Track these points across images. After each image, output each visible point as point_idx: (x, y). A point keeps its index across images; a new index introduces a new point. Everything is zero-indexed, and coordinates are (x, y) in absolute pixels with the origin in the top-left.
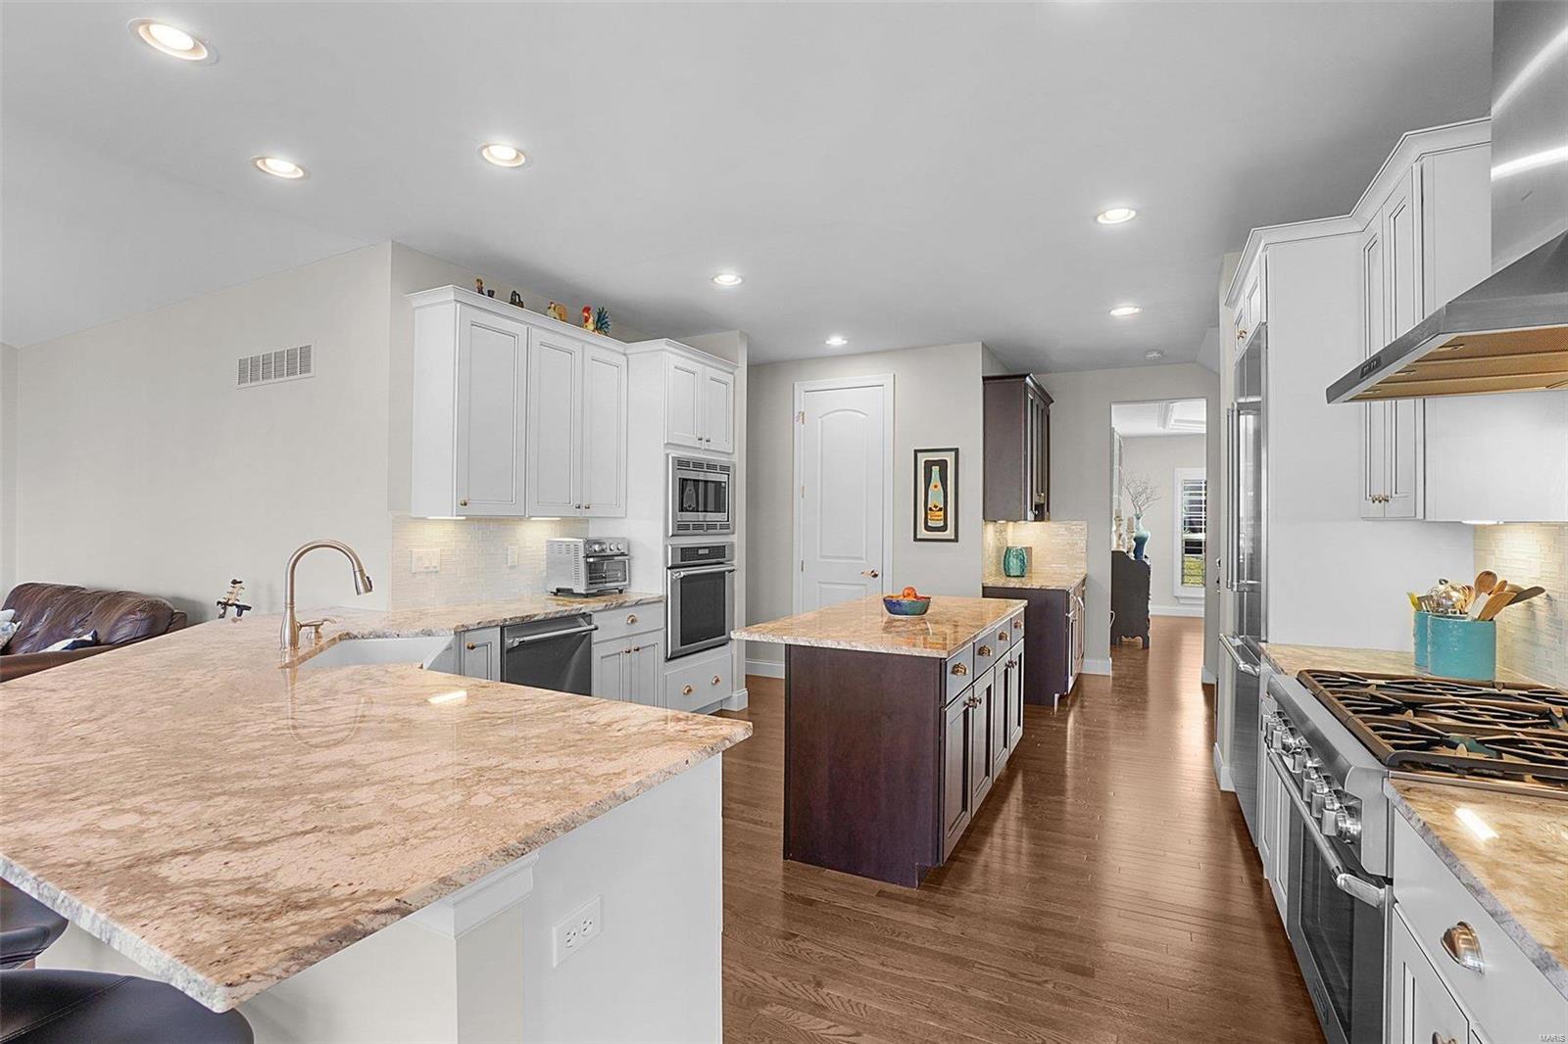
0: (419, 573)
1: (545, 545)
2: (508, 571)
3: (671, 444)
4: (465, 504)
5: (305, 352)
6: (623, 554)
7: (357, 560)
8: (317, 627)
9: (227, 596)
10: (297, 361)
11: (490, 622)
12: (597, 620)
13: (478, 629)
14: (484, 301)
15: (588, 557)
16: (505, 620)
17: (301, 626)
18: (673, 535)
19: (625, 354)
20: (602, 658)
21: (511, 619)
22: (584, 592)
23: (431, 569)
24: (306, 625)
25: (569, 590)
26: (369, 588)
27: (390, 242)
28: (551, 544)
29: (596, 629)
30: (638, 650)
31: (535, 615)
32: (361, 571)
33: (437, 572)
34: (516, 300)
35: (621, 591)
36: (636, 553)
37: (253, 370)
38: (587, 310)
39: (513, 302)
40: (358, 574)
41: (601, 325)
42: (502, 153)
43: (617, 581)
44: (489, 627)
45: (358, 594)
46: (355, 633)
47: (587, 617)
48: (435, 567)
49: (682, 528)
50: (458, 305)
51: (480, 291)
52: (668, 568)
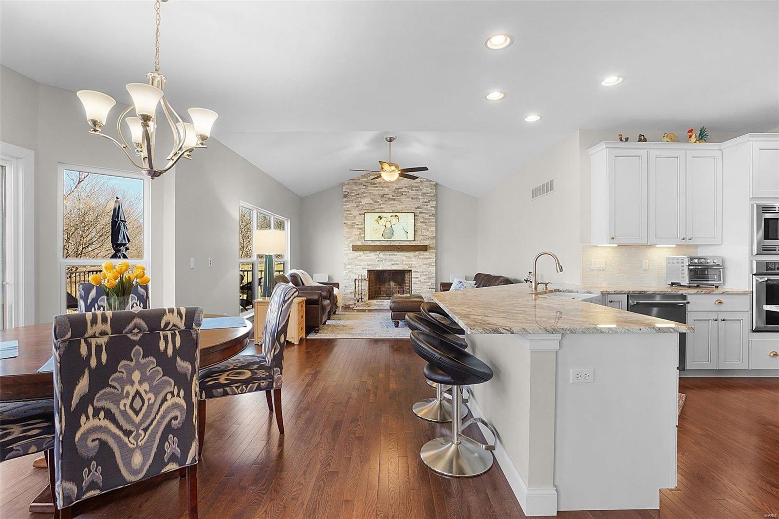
0: (595, 270)
1: (665, 260)
2: (642, 272)
3: (754, 197)
4: (613, 239)
5: (552, 182)
6: (718, 265)
7: (557, 259)
8: (547, 284)
9: (527, 278)
10: (549, 187)
11: (621, 291)
12: (689, 298)
13: (614, 294)
14: (624, 144)
15: (689, 266)
16: (630, 292)
17: (539, 283)
18: (757, 254)
19: (720, 150)
20: (694, 320)
21: (633, 291)
22: (687, 285)
23: (600, 269)
24: (541, 283)
25: (678, 283)
26: (561, 270)
27: (579, 130)
28: (668, 259)
29: (689, 303)
30: (724, 320)
31: (647, 291)
32: (559, 263)
33: (603, 270)
34: (642, 139)
35: (717, 287)
36: (728, 265)
37: (536, 193)
38: (691, 131)
39: (640, 140)
40: (557, 264)
41: (702, 136)
42: (611, 81)
43: (715, 281)
44: (620, 294)
45: (558, 272)
46: (561, 289)
47: (684, 297)
48: (602, 268)
49: (764, 250)
50: (608, 149)
51: (621, 140)
52: (753, 275)
